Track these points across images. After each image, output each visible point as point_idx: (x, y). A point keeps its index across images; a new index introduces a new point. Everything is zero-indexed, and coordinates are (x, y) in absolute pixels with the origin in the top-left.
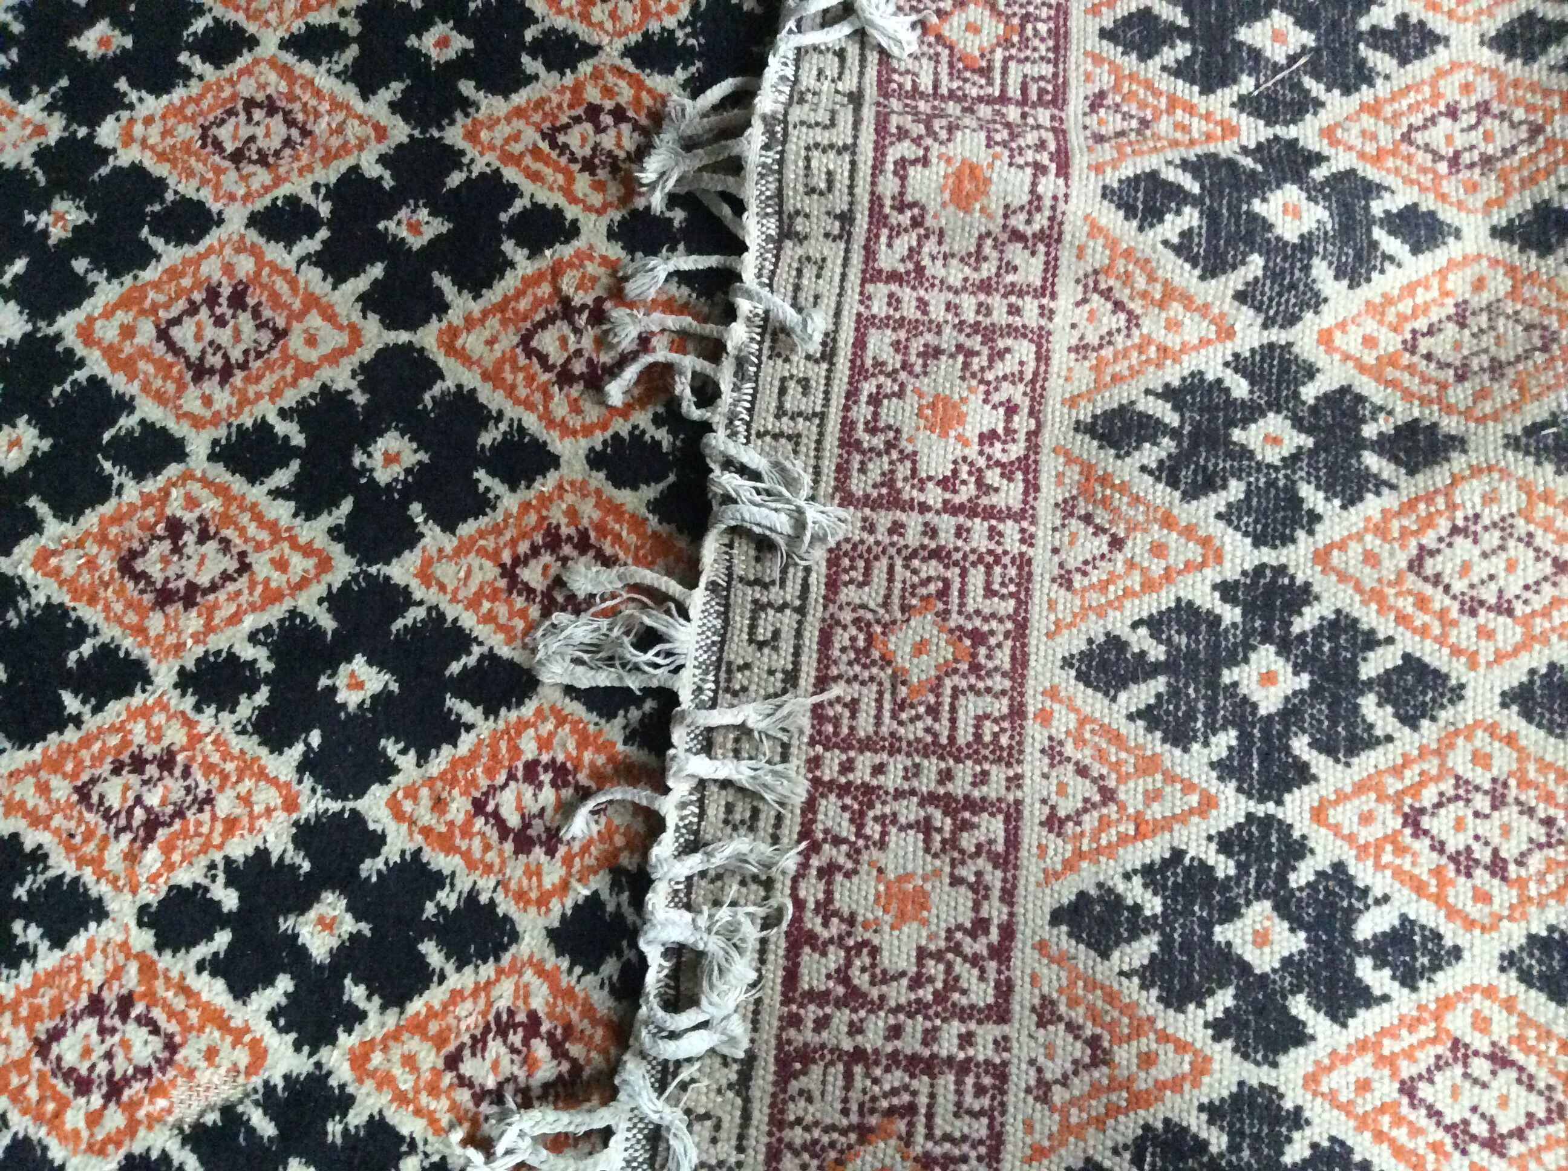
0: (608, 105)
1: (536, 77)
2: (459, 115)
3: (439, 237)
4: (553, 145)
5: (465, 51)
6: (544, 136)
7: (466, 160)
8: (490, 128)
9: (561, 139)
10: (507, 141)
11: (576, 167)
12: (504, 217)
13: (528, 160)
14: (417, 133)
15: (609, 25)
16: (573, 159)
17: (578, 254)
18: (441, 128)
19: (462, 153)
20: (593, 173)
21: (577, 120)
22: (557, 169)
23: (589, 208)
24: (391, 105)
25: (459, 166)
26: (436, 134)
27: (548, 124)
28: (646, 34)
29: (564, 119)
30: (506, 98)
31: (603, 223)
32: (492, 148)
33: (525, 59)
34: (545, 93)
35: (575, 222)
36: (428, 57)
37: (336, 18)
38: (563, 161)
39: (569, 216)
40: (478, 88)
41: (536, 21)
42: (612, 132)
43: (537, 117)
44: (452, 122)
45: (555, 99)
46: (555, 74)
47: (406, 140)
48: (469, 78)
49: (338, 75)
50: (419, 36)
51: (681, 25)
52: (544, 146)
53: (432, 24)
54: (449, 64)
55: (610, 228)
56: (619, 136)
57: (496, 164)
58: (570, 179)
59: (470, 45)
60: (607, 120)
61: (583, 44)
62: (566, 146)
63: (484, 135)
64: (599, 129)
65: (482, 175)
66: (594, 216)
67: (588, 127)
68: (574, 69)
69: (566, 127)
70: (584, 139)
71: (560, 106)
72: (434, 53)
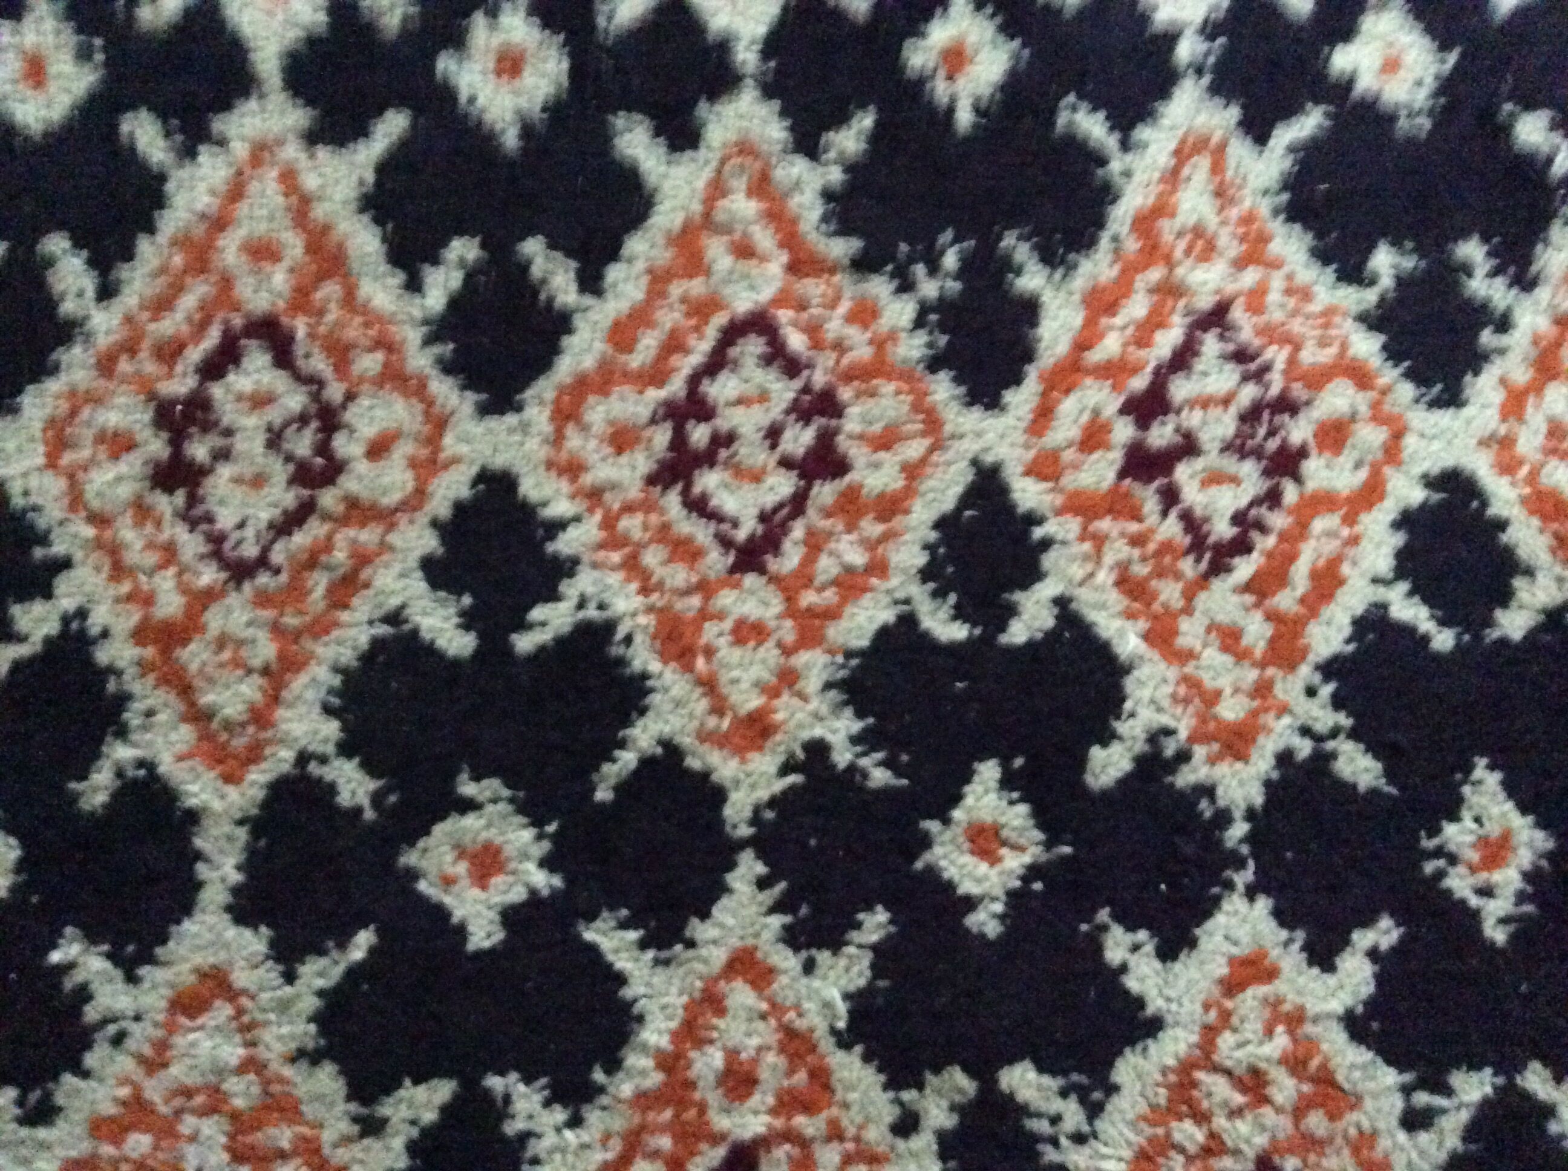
0: (1124, 431)
1: (1062, 603)
2: (1186, 778)
3: (1511, 788)
4: (1241, 546)
5: (1007, 782)
6: (1219, 567)
7: (1304, 748)
8: (1213, 698)
9: (1222, 529)
10: (1241, 655)
11: (1290, 493)
12: (1444, 640)
13: (1286, 600)
14: (1243, 878)
15: (914, 449)
16: (1273, 498)
17: (1507, 467)
18: (1223, 818)
19: (1284, 758)
20: (1302, 453)
21: (1170, 497)
22: (1300, 531)
23: (1392, 452)
24: (1167, 953)
25: (1322, 760)
26: (1239, 830)
27: (1188, 567)
28: (934, 364)
29: (1171, 529)
30: (1126, 670)
31: (1421, 419)
32: (1262, 690)
33: (1017, 633)
34: (1104, 577)
35: (1431, 482)
36: (1033, 872)
37: (924, 1141)
38: (1278, 520)
39: (1417, 495)
40: (1107, 737)
41: (908, 621)
42: (1193, 419)
43: (1170, 592)
44: (1208, 791)
45: (1117, 551)
46: (1048, 560)
47: (1263, 904)
48: (1080, 763)
49: (1094, 1111)
50: (970, 903)
51: (906, 286)
52: (1245, 568)
53: (932, 873)
54: (1043, 817)
55: (1436, 404)
56: (1205, 403)
57: (1305, 672)
58: (1323, 502)
59: (989, 771)
60: (1161, 435)
61: (968, 498)
62: (1239, 518)
63: (1231, 710)
64: (1188, 447)
65: (1338, 702)
66: (1410, 442)
67: (1184, 473)
68: (1033, 519)
69: (1191, 523)
70: (1214, 478)
71: (1137, 541)
72: (1014, 862)
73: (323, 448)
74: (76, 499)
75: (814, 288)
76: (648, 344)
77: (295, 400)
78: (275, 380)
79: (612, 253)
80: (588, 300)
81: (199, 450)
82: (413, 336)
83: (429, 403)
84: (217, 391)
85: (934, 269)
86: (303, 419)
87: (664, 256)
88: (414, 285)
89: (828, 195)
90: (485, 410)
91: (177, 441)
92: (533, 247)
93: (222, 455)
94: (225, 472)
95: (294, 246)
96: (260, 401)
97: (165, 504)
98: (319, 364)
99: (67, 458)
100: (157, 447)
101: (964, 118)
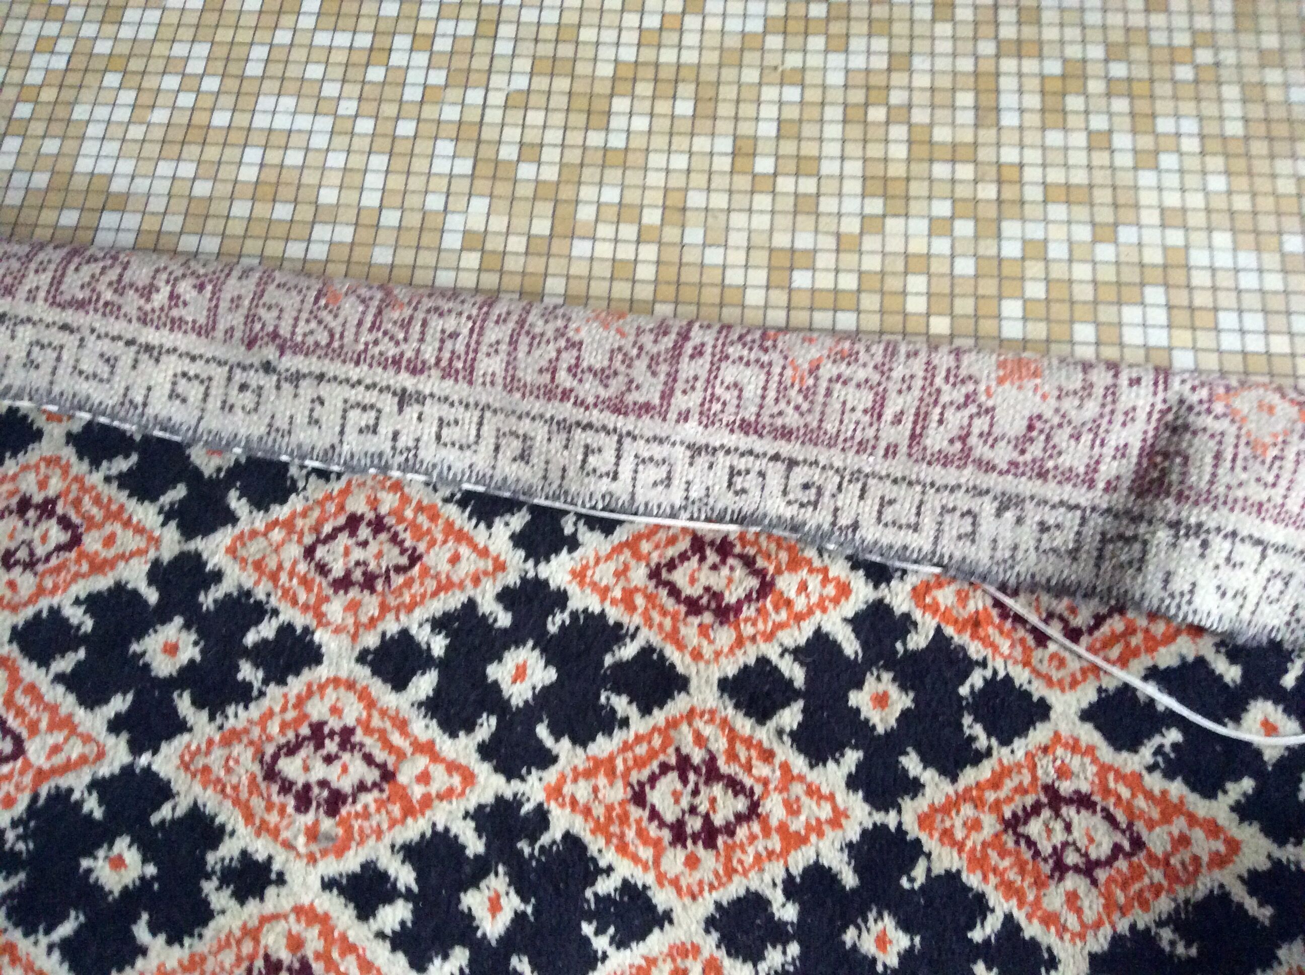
73: (17, 563)
74: (25, 468)
75: (28, 779)
76: (22, 700)
77: (40, 551)
78: (51, 545)
79: (70, 688)
80: (51, 676)
81: (31, 514)
82: (55, 601)
83: (25, 605)
84: (54, 521)
85: (19, 838)
86: (32, 554)
87: (63, 711)
88: (77, 602)
89: (70, 791)
90: (14, 628)
91: (37, 507)
92: (82, 654)
93: (26, 523)
94: (20, 524)
95: (110, 553)
96: (44, 538)
97: (14, 501)
98: (54, 562)
99: (43, 465)
100: (38, 498)
101: (85, 863)
